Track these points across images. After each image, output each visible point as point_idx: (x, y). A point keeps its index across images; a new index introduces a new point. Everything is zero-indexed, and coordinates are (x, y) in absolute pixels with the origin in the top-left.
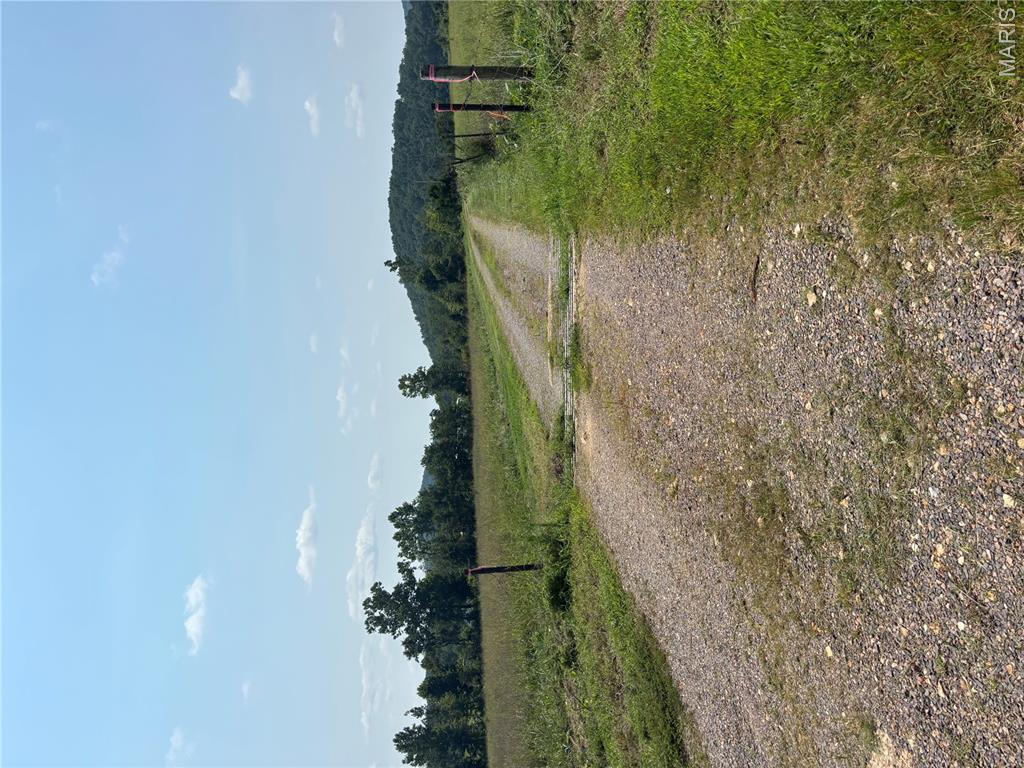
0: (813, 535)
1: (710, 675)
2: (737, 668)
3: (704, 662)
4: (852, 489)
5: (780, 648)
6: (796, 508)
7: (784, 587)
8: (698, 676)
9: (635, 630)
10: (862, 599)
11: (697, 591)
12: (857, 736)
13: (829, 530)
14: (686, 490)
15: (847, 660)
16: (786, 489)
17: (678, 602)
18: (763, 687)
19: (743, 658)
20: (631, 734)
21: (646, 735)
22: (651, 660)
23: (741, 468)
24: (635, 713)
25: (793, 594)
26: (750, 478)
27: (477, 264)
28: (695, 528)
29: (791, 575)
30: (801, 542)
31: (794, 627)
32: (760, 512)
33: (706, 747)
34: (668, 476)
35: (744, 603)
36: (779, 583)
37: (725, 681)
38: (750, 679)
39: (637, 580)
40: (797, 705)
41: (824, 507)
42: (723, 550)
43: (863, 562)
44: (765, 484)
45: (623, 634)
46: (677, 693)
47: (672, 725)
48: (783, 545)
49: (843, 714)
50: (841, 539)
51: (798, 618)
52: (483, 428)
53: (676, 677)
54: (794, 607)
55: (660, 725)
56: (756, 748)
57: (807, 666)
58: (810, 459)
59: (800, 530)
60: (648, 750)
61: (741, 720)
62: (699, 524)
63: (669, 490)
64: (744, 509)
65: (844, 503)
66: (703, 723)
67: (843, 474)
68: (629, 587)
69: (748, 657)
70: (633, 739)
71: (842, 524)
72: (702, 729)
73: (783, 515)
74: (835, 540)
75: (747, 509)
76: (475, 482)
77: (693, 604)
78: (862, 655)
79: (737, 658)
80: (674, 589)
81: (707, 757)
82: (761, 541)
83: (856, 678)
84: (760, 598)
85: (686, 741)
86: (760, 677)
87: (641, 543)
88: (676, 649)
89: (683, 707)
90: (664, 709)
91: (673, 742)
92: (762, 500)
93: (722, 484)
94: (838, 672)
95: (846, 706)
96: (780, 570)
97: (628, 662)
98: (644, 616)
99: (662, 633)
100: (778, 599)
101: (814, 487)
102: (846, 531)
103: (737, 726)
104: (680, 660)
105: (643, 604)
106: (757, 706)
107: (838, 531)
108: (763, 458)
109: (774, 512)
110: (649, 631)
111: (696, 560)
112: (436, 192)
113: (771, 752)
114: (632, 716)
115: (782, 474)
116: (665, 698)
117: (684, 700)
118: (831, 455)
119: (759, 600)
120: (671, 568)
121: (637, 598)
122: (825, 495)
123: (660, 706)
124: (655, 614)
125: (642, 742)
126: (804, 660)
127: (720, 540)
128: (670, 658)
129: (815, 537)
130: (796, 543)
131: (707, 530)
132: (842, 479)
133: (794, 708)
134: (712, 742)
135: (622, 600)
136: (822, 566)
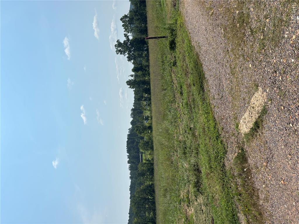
0: (254, 30)
1: (214, 70)
2: (222, 69)
3: (213, 67)
4: (271, 16)
5: (236, 64)
6: (251, 21)
7: (241, 46)
8: (211, 70)
9: (194, 57)
10: (265, 51)
11: (214, 46)
12: (252, 88)
13: (260, 29)
14: (216, 13)
15: (255, 68)
16: (249, 15)
17: (208, 49)
18: (229, 74)
19: (225, 66)
20: (190, 84)
21: (194, 85)
22: (198, 66)
23: (235, 6)
24: (191, 79)
25: (243, 49)
26: (238, 10)
28: (217, 26)
29: (244, 43)
30: (250, 33)
31: (241, 58)
32: (239, 22)
33: (210, 88)
34: (211, 9)
35: (228, 51)
36: (240, 45)
37: (218, 72)
38: (226, 72)
39: (196, 42)
40: (237, 79)
41: (260, 21)
42: (224, 34)
43: (268, 40)
44: (243, 12)
45: (190, 58)
46: (204, 75)
47: (201, 83)
48: (244, 33)
49: (250, 82)
50: (263, 32)
51: (244, 56)
53: (204, 70)
54: (243, 53)
55: (198, 83)
56: (224, 89)
57: (243, 69)
58: (260, 4)
59: (251, 29)
60: (194, 89)
61: (221, 82)
62: (218, 25)
63: (210, 13)
64: (234, 21)
65: (267, 20)
66: (210, 82)
67: (270, 10)
68: (194, 44)
69: (226, 66)
70: (190, 86)
71: (265, 27)
72: (209, 84)
73: (246, 23)
74: (261, 32)
75: (235, 21)
77: (212, 50)
78: (260, 67)
79: (223, 66)
80: (207, 46)
81: (210, 91)
82: (237, 32)
83: (256, 73)
84: (233, 49)
85: (204, 87)
86: (228, 71)
87: (199, 31)
88: (206, 63)
89: (205, 78)
90: (200, 79)
91: (201, 87)
92: (240, 18)
93: (228, 12)
94: (251, 71)
95: (251, 80)
96: (242, 41)
97: (191, 66)
98: (197, 53)
99: (202, 58)
100: (239, 50)
101: (259, 14)
102: (265, 30)
103: (219, 84)
104: (206, 66)
105: (197, 49)
106: (226, 79)
107: (263, 29)
108: (244, 3)
109: (243, 22)
110: (198, 57)
111: (215, 37)
113: (228, 90)
114: (190, 80)
115: (249, 9)
116: (200, 76)
117: (206, 77)
118: (267, 3)
119: (233, 50)
120: (207, 39)
121: (196, 47)
122: (262, 17)
123: (199, 78)
124: (200, 52)
125: (192, 86)
126: (242, 68)
127: (224, 31)
128: (203, 65)
129: (255, 31)
130: (248, 32)
131: (220, 28)
132: (269, 12)
133: (237, 80)
134: (212, 87)
135: (191, 48)
136: (254, 41)
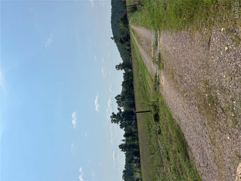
0: (225, 109)
1: (196, 140)
2: (203, 139)
3: (194, 137)
4: (237, 99)
5: (215, 135)
6: (220, 102)
7: (216, 121)
8: (192, 140)
9: (176, 127)
10: (238, 126)
11: (192, 120)
12: (235, 158)
13: (230, 109)
14: (189, 96)
15: (233, 140)
16: (217, 97)
17: (187, 122)
18: (210, 144)
19: (205, 137)
20: (175, 151)
21: (179, 151)
22: (180, 135)
23: (204, 91)
24: (176, 146)
25: (219, 123)
26: (207, 94)
27: (133, 36)
28: (191, 105)
29: (218, 118)
30: (221, 111)
31: (218, 131)
32: (209, 102)
33: (194, 156)
34: (185, 92)
35: (205, 124)
36: (215, 120)
37: (199, 142)
38: (206, 142)
39: (176, 116)
40: (219, 149)
41: (228, 103)
42: (199, 111)
43: (239, 117)
44: (211, 96)
45: (173, 128)
46: (187, 143)
47: (185, 150)
48: (216, 111)
49: (232, 153)
50: (233, 111)
51: (220, 129)
52: (136, 78)
53: (186, 139)
54: (219, 126)
55: (182, 150)
56: (207, 158)
57: (222, 141)
58: (224, 90)
59: (221, 108)
60: (179, 155)
61: (204, 151)
62: (193, 104)
63: (185, 95)
64: (205, 101)
65: (234, 102)
66: (194, 151)
67: (234, 95)
68: (174, 117)
69: (206, 137)
70: (175, 152)
71: (233, 107)
72: (193, 152)
73: (216, 104)
74: (231, 111)
75: (206, 101)
76: (134, 89)
77: (191, 123)
78: (238, 140)
79: (203, 137)
80: (186, 119)
81: (195, 158)
82: (210, 109)
83: (236, 145)
84: (209, 123)
85: (189, 154)
86: (209, 141)
87: (177, 107)
88: (187, 133)
89: (188, 146)
90: (183, 146)
91: (186, 154)
92: (210, 99)
93: (199, 95)
94: (231, 143)
95: (233, 151)
96: (215, 117)
97: (174, 135)
98: (178, 125)
99: (183, 129)
100: (214, 124)
101: (225, 97)
102: (234, 109)
103: (203, 152)
104: (187, 136)
105: (178, 122)
106: (208, 148)
107: (232, 109)
108: (211, 89)
109: (213, 103)
110: (179, 128)
111: (192, 112)
112: (122, 19)
113: (212, 159)
114: (175, 147)
115: (216, 93)
116: (184, 144)
117: (188, 145)
118: (231, 90)
119: (209, 124)
120: (185, 114)
121: (176, 120)
122: (229, 100)
123: (182, 146)
124: (181, 124)
125: (178, 153)
126: (221, 139)
127: (198, 108)
128: (185, 135)
129: (225, 110)
130: (219, 111)
131: (195, 106)
132: (234, 96)
133: (218, 150)
134: (196, 155)
135: (172, 121)
136: (227, 117)
